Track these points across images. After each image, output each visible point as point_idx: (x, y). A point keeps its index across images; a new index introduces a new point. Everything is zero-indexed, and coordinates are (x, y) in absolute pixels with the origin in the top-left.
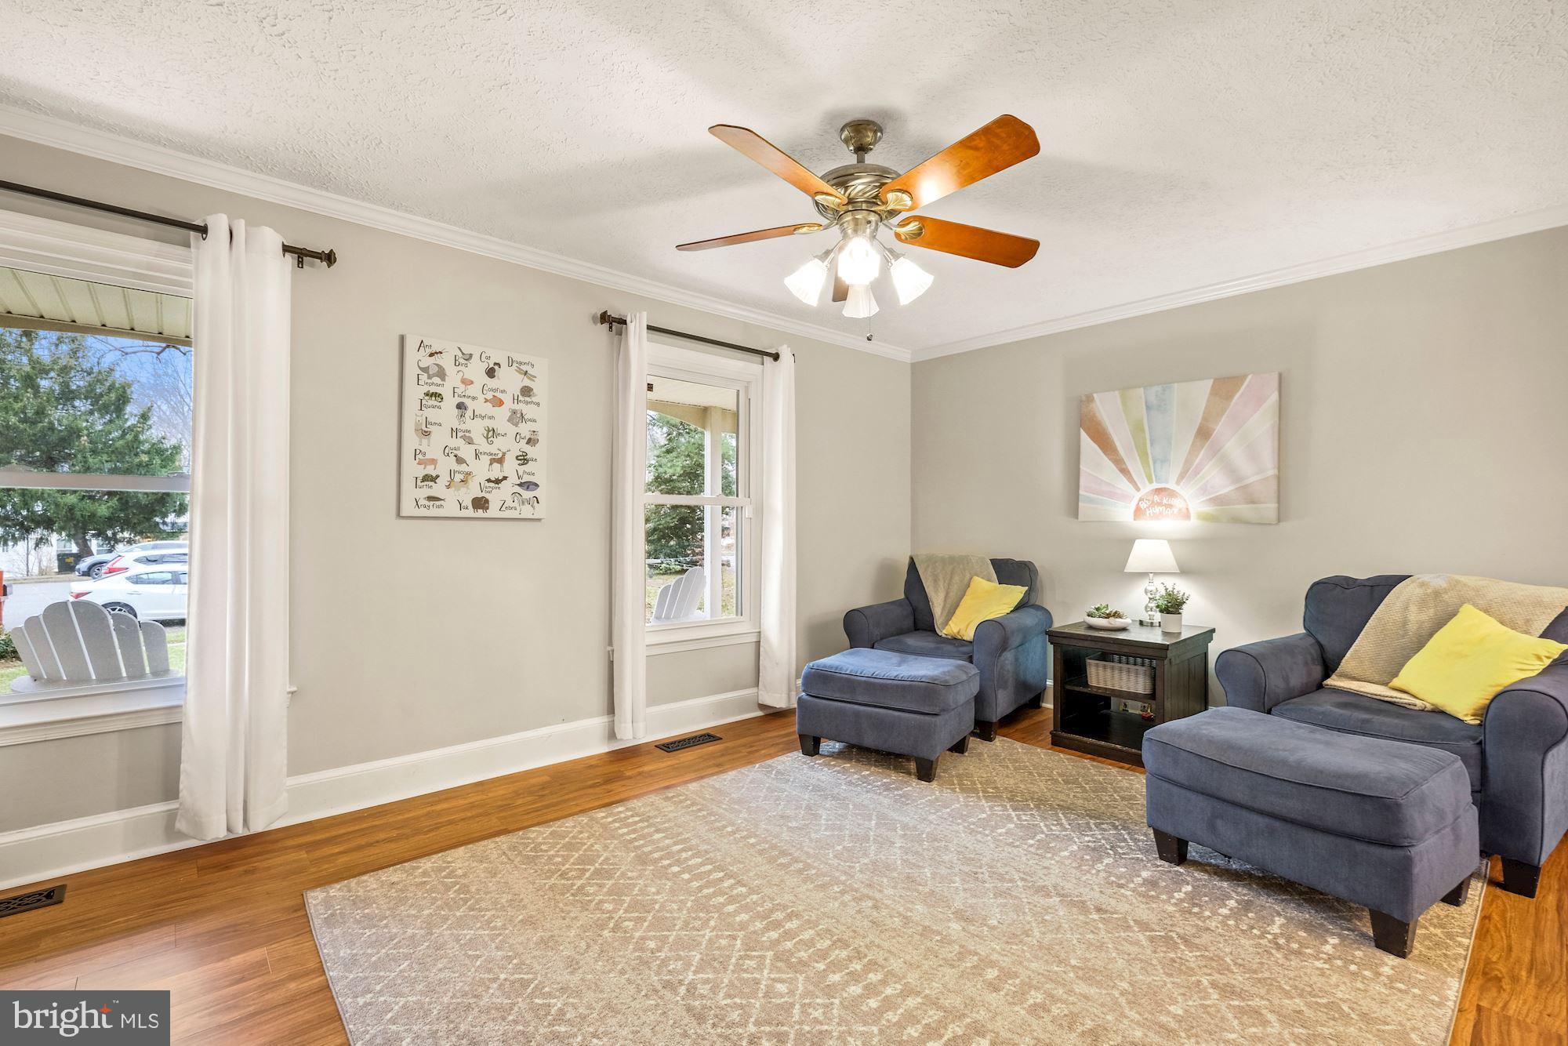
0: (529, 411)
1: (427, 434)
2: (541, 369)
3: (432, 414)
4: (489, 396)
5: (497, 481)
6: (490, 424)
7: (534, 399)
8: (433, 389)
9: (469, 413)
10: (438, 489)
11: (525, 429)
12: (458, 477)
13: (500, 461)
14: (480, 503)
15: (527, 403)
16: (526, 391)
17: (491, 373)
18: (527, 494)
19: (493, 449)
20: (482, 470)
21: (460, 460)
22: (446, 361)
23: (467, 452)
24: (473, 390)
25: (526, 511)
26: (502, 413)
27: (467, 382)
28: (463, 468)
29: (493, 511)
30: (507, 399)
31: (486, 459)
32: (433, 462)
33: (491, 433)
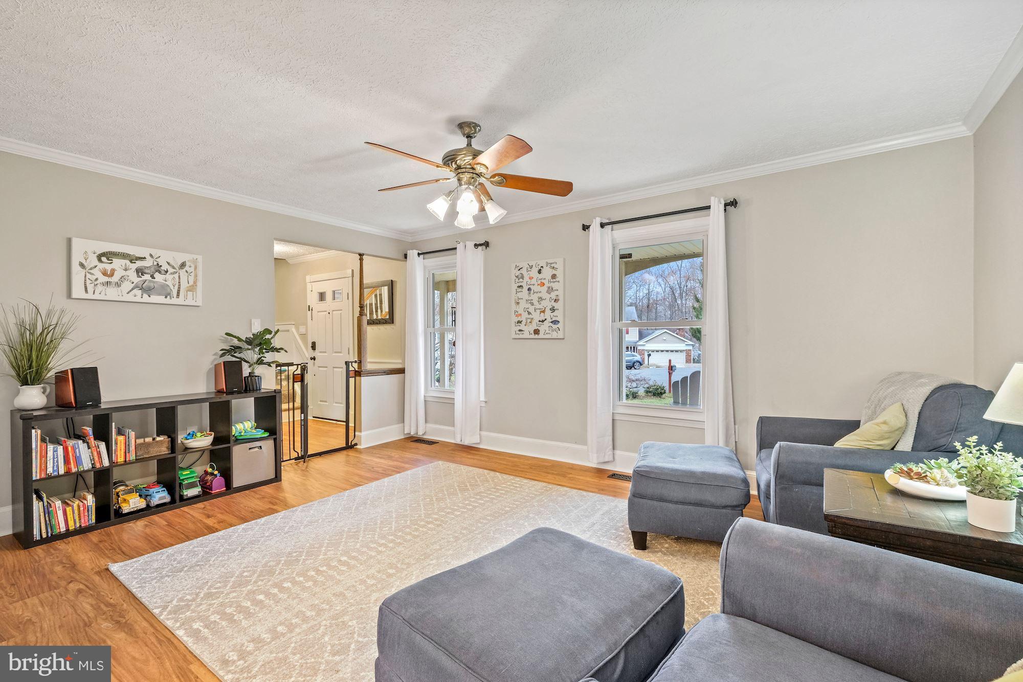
0: (555, 286)
1: (518, 303)
2: (559, 265)
3: (520, 295)
4: (539, 282)
5: (543, 321)
6: (540, 295)
7: (557, 280)
8: (520, 284)
9: (532, 292)
10: (522, 327)
11: (553, 295)
12: (529, 320)
13: (544, 312)
14: (536, 332)
15: (554, 282)
16: (554, 276)
17: (540, 272)
18: (555, 327)
19: (541, 307)
20: (537, 316)
21: (529, 313)
22: (524, 271)
23: (531, 309)
24: (534, 281)
25: (554, 335)
26: (545, 289)
27: (531, 278)
28: (530, 316)
29: (541, 335)
30: (546, 282)
31: (538, 311)
32: (520, 315)
33: (540, 299)
